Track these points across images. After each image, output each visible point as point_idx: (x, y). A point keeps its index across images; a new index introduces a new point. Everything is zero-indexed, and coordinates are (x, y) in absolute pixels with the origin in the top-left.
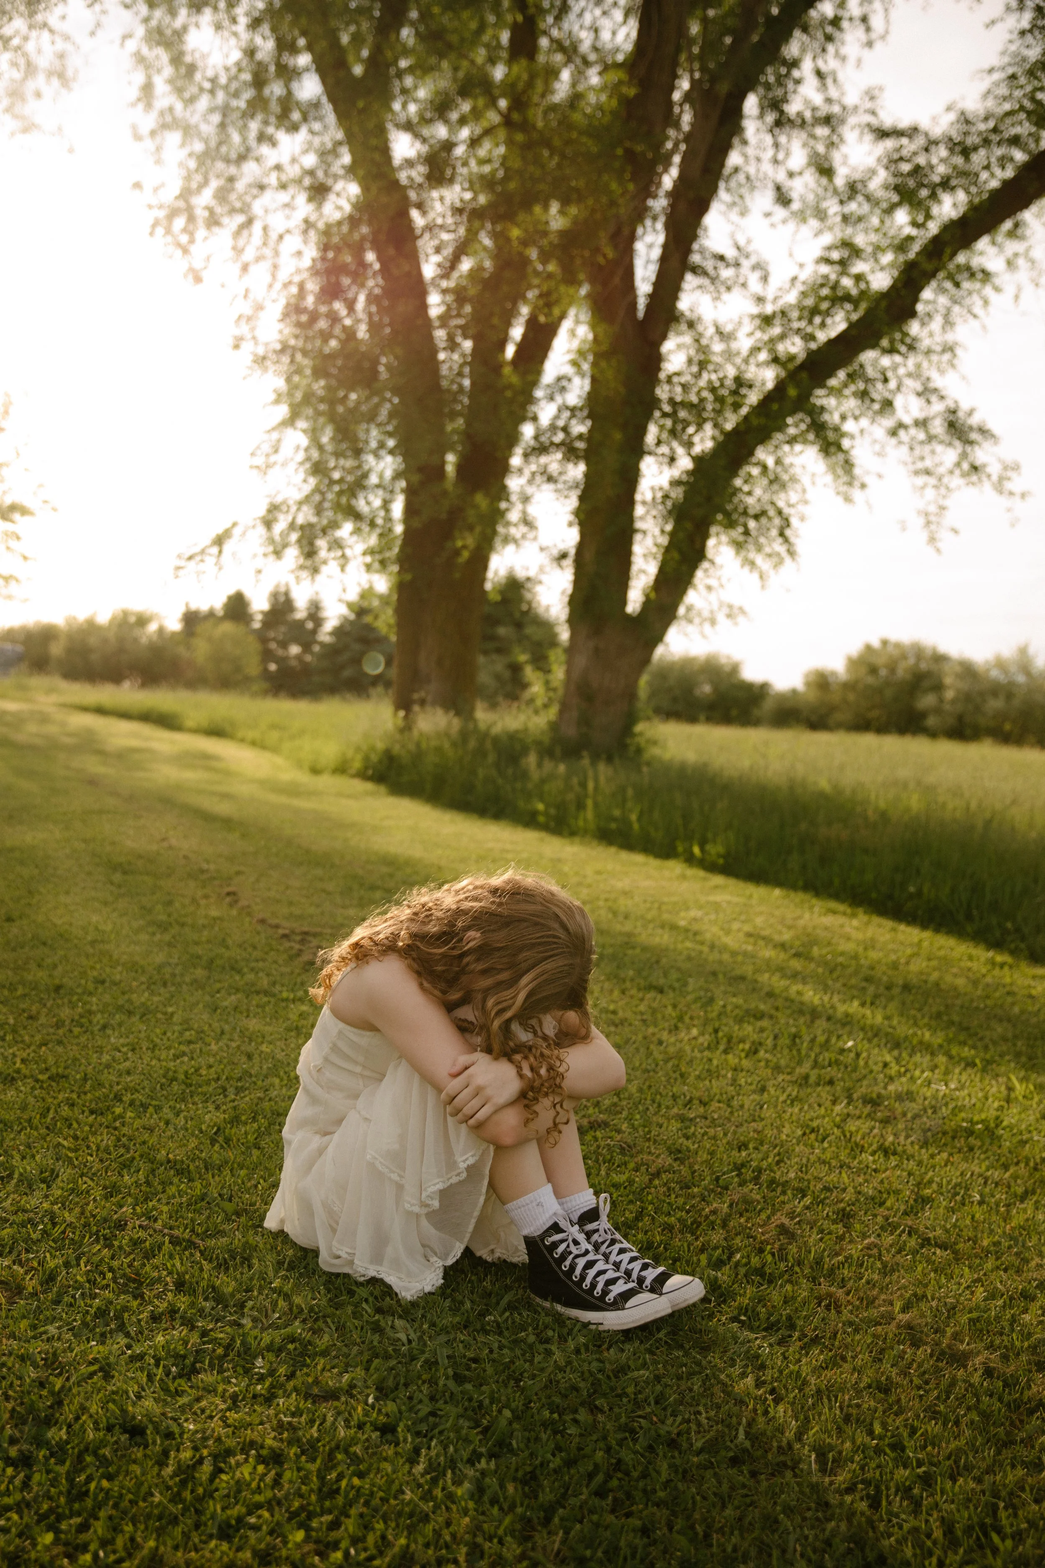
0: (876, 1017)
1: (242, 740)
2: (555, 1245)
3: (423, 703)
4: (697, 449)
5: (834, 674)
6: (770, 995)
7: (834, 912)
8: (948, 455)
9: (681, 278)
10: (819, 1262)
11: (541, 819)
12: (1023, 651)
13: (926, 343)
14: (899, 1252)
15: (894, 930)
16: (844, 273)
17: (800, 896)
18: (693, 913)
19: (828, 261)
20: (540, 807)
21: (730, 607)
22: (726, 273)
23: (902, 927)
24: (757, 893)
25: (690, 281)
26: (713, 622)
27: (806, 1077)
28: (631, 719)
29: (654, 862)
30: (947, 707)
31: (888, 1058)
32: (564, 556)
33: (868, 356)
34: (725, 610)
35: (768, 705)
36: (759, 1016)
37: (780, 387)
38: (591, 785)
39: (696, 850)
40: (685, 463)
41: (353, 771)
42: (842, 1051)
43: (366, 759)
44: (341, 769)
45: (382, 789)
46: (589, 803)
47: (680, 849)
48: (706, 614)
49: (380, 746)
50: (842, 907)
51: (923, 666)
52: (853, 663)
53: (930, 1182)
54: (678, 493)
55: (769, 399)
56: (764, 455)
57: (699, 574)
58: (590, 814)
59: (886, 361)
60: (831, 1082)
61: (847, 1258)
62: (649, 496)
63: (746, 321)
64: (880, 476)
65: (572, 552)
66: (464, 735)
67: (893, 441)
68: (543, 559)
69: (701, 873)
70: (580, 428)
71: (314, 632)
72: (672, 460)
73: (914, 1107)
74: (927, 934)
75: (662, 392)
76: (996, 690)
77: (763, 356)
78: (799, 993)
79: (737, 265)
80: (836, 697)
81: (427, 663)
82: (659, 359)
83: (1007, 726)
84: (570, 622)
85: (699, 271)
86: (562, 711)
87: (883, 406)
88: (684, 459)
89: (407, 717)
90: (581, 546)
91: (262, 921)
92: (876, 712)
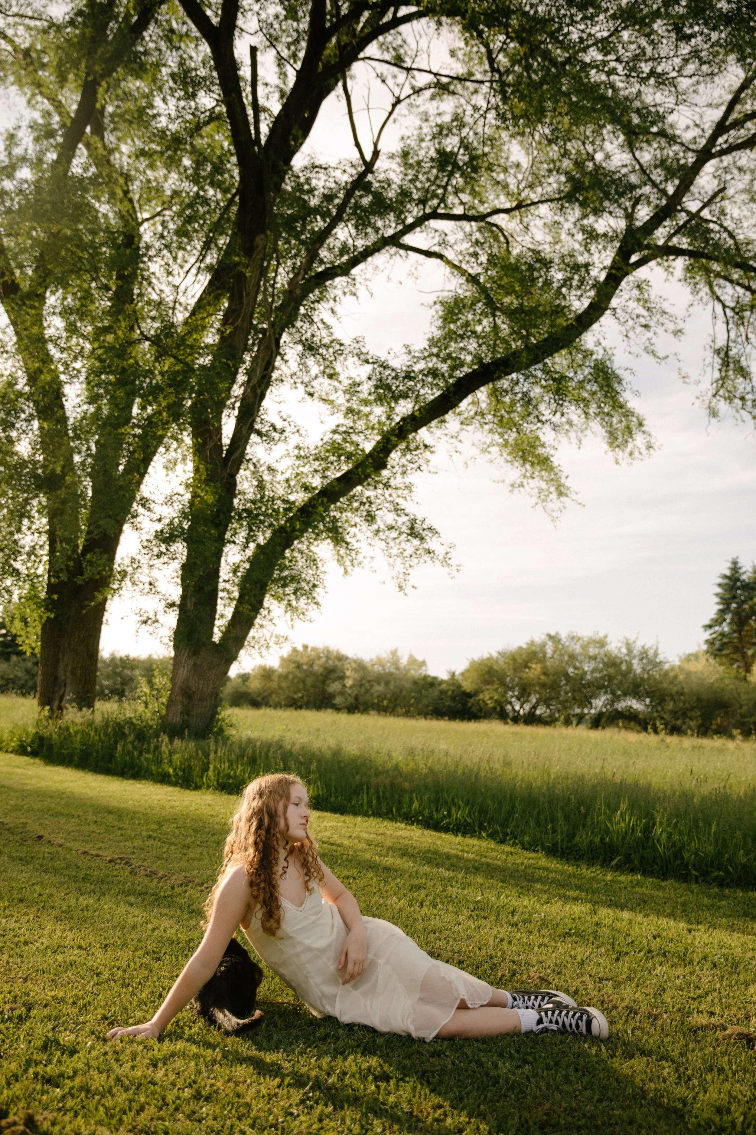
4: (260, 541)
5: (273, 669)
8: (409, 546)
9: (248, 437)
12: (394, 653)
13: (393, 483)
19: (336, 432)
20: (171, 771)
21: (278, 637)
22: (275, 435)
25: (254, 438)
26: (268, 647)
28: (214, 710)
30: (349, 691)
32: (171, 605)
33: (358, 489)
34: (275, 639)
38: (212, 756)
40: (253, 549)
41: (10, 749)
43: (20, 739)
46: (211, 767)
48: (263, 642)
50: (403, 825)
51: (331, 663)
52: (285, 662)
54: (245, 568)
56: (300, 544)
62: (229, 567)
65: (178, 602)
67: (376, 538)
74: (459, 839)
75: (236, 502)
76: (379, 678)
79: (283, 431)
80: (274, 685)
81: (63, 672)
82: (235, 484)
83: (385, 703)
84: (176, 647)
85: (259, 433)
86: (170, 705)
87: (370, 518)
88: (252, 546)
89: (51, 710)
90: (183, 597)
91: (85, 853)
92: (300, 695)
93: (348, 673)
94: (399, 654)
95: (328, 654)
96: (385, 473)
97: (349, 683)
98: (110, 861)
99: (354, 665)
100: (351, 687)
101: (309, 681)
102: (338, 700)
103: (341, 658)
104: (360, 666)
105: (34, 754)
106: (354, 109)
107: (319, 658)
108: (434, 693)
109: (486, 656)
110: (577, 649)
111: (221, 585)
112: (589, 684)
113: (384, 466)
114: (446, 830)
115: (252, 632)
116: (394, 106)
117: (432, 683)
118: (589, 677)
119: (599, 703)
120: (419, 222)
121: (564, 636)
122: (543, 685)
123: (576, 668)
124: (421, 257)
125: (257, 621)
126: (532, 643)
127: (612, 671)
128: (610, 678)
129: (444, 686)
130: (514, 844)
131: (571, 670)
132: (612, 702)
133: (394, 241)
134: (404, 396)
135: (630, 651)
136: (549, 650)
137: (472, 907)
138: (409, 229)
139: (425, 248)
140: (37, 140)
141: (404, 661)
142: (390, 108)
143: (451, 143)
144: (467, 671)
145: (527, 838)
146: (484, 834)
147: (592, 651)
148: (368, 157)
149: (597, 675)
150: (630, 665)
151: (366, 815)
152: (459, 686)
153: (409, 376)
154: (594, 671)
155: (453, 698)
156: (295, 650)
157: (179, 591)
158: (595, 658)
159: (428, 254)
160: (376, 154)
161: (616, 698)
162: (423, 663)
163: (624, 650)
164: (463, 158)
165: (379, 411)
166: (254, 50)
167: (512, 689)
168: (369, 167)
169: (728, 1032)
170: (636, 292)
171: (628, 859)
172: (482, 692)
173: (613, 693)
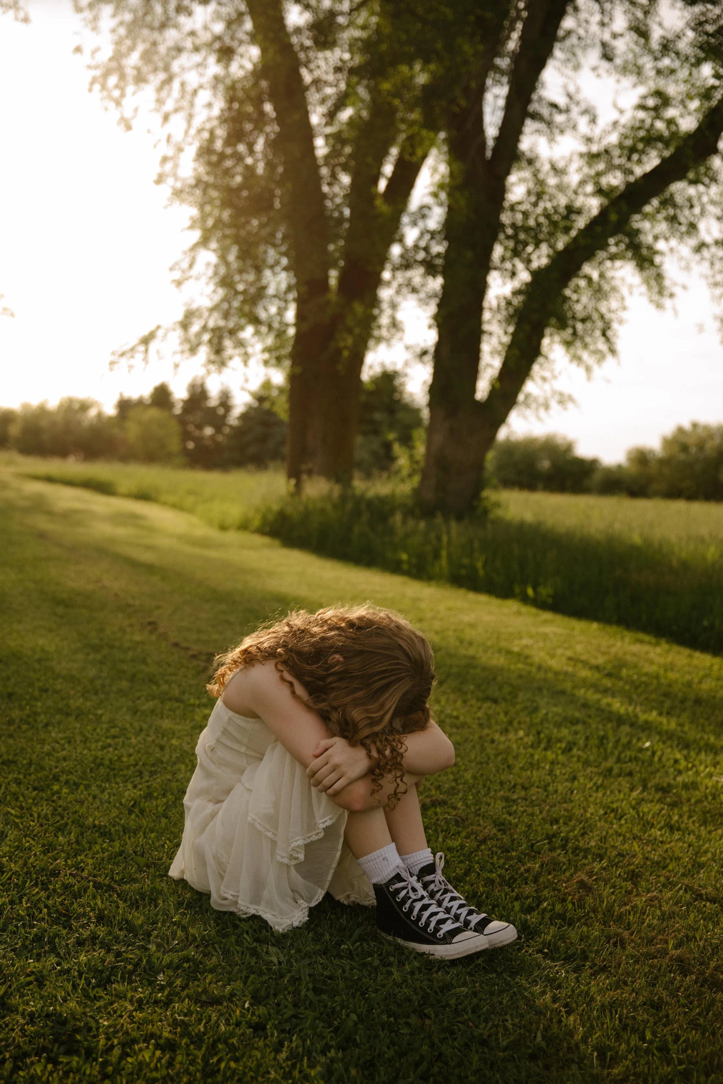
0: (671, 724)
1: (165, 504)
2: (398, 891)
3: (310, 473)
4: (535, 265)
5: (651, 451)
6: (585, 705)
7: (642, 642)
9: (522, 124)
10: (610, 910)
11: (405, 567)
14: (676, 904)
15: (690, 656)
16: (658, 117)
17: (613, 629)
18: (525, 641)
19: (642, 107)
20: (404, 557)
21: (561, 394)
22: (559, 119)
23: (697, 654)
24: (578, 626)
25: (530, 126)
26: (547, 407)
27: (610, 770)
29: (496, 602)
31: (678, 756)
32: (424, 354)
33: (677, 187)
34: (557, 397)
35: (597, 477)
36: (575, 722)
37: (604, 212)
38: (445, 538)
39: (530, 592)
40: (524, 276)
41: (253, 528)
42: (641, 750)
43: (264, 518)
44: (244, 526)
45: (277, 542)
46: (444, 553)
47: (517, 590)
48: (541, 400)
49: (276, 507)
50: (647, 638)
52: (668, 443)
53: (706, 852)
54: (517, 301)
55: (594, 222)
56: (590, 269)
57: (536, 368)
58: (444, 562)
59: (692, 191)
60: (630, 774)
61: (633, 907)
62: (494, 303)
63: (576, 158)
64: (684, 287)
65: (432, 350)
66: (343, 498)
67: (697, 257)
68: (407, 356)
69: (533, 610)
70: (438, 248)
71: (225, 416)
72: (513, 274)
73: (698, 794)
75: (505, 218)
77: (589, 188)
78: (609, 705)
79: (567, 111)
80: (651, 470)
81: (314, 440)
82: (503, 192)
85: (537, 117)
86: (423, 478)
87: (689, 228)
88: (525, 273)
89: (297, 484)
90: (439, 344)
91: (176, 645)
92: (687, 482)
96: (715, 162)
101: (699, 467)
105: (274, 534)
107: (712, 438)
113: (712, 152)
156: (681, 429)
157: (434, 335)
165: (706, 73)
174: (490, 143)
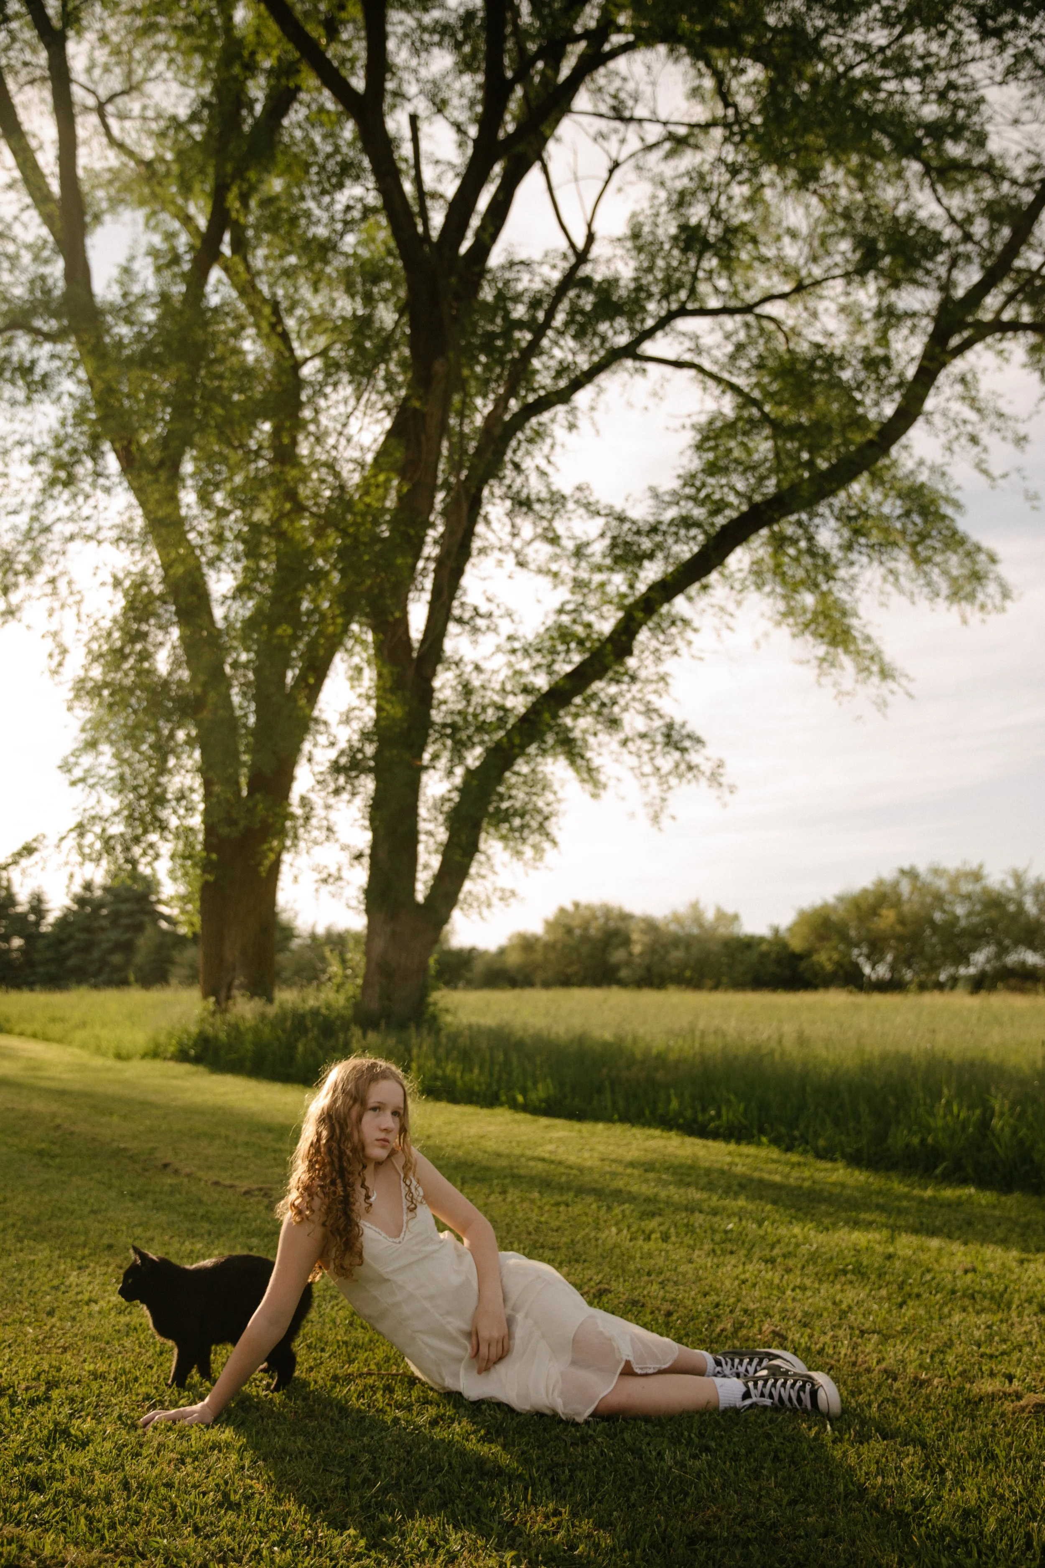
1: (21, 1034)
4: (470, 764)
5: (535, 936)
6: (649, 1199)
7: (654, 1136)
8: (667, 761)
9: (446, 626)
12: (695, 906)
13: (643, 674)
15: (705, 1145)
16: (575, 621)
17: (620, 1127)
18: (550, 1147)
19: (562, 611)
21: (503, 890)
22: (482, 623)
23: (710, 1142)
24: (586, 1128)
25: (453, 628)
26: (489, 906)
27: (714, 1251)
28: (424, 992)
29: (485, 1112)
30: (638, 960)
32: (359, 857)
33: (597, 686)
34: (499, 894)
37: (531, 711)
38: (415, 1051)
39: (520, 1099)
40: (460, 775)
41: (169, 1055)
43: (181, 1043)
44: (154, 1053)
45: (201, 1069)
46: (414, 1066)
48: (483, 897)
49: (194, 1029)
50: (657, 1132)
51: (612, 924)
52: (551, 926)
54: (454, 798)
55: (523, 721)
56: (522, 767)
58: (414, 1075)
59: (613, 689)
62: (430, 802)
64: (617, 779)
65: (367, 851)
67: (624, 751)
70: (371, 749)
71: (37, 924)
72: (449, 773)
74: (732, 1147)
75: (434, 715)
76: (676, 942)
79: (490, 615)
80: (538, 956)
81: (232, 953)
82: (432, 690)
83: (688, 974)
84: (368, 911)
85: (460, 621)
86: (365, 987)
87: (614, 723)
88: (459, 771)
89: (218, 1002)
90: (375, 846)
91: (216, 1183)
92: (574, 968)
93: (635, 936)
94: (702, 906)
95: (607, 912)
96: (632, 662)
97: (637, 949)
98: (246, 1193)
99: (642, 925)
100: (642, 954)
101: (585, 950)
102: (624, 973)
103: (626, 917)
104: (651, 926)
105: (197, 1060)
106: (555, 182)
107: (595, 918)
108: (752, 957)
109: (818, 902)
110: (942, 885)
111: (423, 826)
112: (964, 932)
113: (630, 653)
114: (715, 1135)
115: (467, 885)
116: (611, 172)
117: (749, 944)
118: (963, 923)
119: (980, 958)
120: (663, 323)
121: (922, 868)
122: (901, 939)
123: (944, 911)
124: (668, 370)
125: (473, 870)
126: (881, 882)
127: (994, 914)
128: (993, 923)
129: (764, 947)
130: (805, 1152)
131: (938, 916)
132: (999, 956)
133: (630, 351)
134: (651, 556)
135: (1019, 885)
136: (905, 887)
137: (717, 1237)
138: (648, 334)
139: (672, 357)
140: (158, 270)
141: (710, 915)
142: (605, 175)
143: (698, 213)
144: (796, 924)
145: (821, 1143)
146: (764, 1139)
147: (966, 887)
148: (580, 243)
149: (975, 920)
150: (1020, 904)
151: (610, 1120)
152: (785, 946)
153: (654, 529)
154: (969, 914)
155: (778, 962)
156: (562, 911)
157: (368, 836)
158: (968, 897)
159: (678, 364)
160: (591, 238)
161: (1002, 951)
162: (736, 917)
163: (1011, 884)
164: (714, 231)
165: (618, 581)
166: (414, 119)
167: (857, 945)
168: (582, 257)
169: (1022, 1402)
170: (959, 388)
171: (958, 1166)
172: (816, 951)
173: (999, 943)
174: (416, 645)
